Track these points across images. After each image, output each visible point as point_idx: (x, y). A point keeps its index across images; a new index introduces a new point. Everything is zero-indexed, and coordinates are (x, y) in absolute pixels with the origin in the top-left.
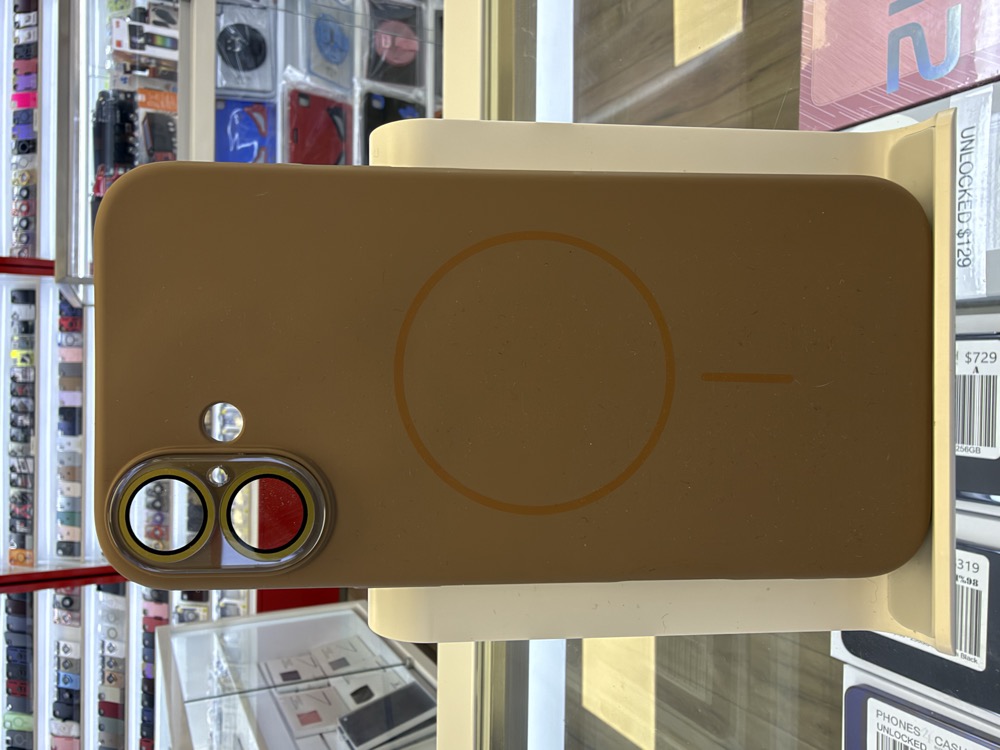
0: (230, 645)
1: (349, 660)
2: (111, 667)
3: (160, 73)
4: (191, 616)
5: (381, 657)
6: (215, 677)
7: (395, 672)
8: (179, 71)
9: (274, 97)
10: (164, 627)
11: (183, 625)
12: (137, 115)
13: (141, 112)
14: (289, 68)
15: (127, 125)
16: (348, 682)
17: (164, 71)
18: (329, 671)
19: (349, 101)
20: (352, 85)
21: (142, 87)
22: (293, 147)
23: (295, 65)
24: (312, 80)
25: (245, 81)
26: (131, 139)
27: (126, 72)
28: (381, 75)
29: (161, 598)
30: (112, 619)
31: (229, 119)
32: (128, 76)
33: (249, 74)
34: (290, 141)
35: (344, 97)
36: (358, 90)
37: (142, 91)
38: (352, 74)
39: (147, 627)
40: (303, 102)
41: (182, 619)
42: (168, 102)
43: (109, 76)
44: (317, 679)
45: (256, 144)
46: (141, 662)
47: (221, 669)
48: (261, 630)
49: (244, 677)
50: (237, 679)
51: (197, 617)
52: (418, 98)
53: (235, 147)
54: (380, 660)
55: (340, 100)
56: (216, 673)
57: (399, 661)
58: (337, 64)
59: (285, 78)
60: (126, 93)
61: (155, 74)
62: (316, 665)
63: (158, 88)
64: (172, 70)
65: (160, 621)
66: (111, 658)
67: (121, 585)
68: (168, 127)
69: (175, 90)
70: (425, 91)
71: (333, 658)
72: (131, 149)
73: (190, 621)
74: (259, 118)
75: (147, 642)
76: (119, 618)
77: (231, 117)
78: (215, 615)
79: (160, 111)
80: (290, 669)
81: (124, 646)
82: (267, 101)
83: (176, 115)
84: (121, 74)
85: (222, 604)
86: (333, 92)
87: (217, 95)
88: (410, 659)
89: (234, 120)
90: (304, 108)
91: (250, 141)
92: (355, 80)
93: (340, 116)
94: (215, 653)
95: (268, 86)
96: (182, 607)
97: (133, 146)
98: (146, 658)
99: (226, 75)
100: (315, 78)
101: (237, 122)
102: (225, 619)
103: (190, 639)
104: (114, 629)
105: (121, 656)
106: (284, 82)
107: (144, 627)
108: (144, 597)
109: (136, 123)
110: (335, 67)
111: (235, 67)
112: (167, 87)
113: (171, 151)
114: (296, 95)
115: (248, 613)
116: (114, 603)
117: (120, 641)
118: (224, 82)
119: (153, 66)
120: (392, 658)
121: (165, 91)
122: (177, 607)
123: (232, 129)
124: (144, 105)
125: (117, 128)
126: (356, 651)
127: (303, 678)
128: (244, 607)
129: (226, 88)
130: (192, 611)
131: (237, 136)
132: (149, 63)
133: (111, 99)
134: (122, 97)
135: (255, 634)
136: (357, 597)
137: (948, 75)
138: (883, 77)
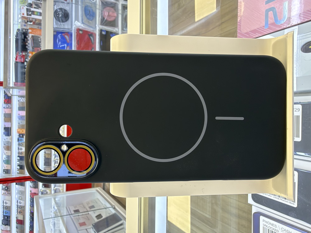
0: (58, 202)
1: (95, 206)
2: (20, 208)
3: (36, 23)
4: (45, 192)
5: (105, 205)
6: (53, 211)
7: (110, 210)
8: (42, 22)
9: (72, 31)
10: (37, 196)
11: (43, 195)
12: (29, 36)
13: (30, 35)
14: (76, 21)
15: (26, 39)
16: (95, 213)
17: (37, 23)
18: (89, 209)
19: (95, 32)
20: (96, 27)
21: (30, 27)
22: (78, 46)
23: (78, 21)
24: (83, 25)
25: (62, 25)
27: (25, 23)
28: (105, 24)
29: (36, 187)
30: (20, 194)
31: (57, 37)
33: (64, 23)
34: (76, 44)
35: (94, 31)
36: (98, 28)
37: (30, 29)
38: (96, 24)
39: (31, 196)
40: (81, 32)
41: (42, 193)
42: (38, 32)
43: (20, 24)
44: (85, 212)
45: (66, 45)
46: (30, 207)
47: (55, 209)
48: (67, 197)
49: (62, 211)
50: (60, 212)
51: (47, 193)
52: (116, 31)
53: (59, 46)
54: (105, 206)
55: (92, 32)
56: (53, 210)
57: (111, 206)
58: (91, 20)
59: (75, 25)
60: (25, 29)
61: (34, 23)
62: (84, 207)
63: (35, 28)
64: (40, 22)
65: (36, 194)
66: (20, 206)
67: (23, 183)
68: (39, 40)
69: (41, 28)
70: (118, 29)
71: (90, 205)
72: (27, 47)
73: (45, 194)
74: (67, 37)
75: (31, 201)
76: (23, 193)
77: (58, 37)
78: (53, 192)
79: (36, 35)
80: (76, 209)
81: (24, 202)
82: (69, 32)
83: (41, 36)
84: (24, 24)
85: (55, 189)
86: (90, 29)
87: (54, 30)
88: (114, 205)
89: (59, 37)
90: (81, 34)
91: (64, 44)
93: (92, 36)
94: (53, 204)
95: (70, 27)
96: (42, 190)
97: (27, 45)
98: (31, 206)
99: (56, 24)
100: (84, 25)
101: (60, 38)
102: (56, 193)
103: (45, 201)
104: (21, 197)
105: (23, 205)
106: (75, 26)
108: (30, 186)
109: (28, 39)
110: (90, 21)
111: (60, 21)
112: (38, 27)
113: (39, 47)
114: (78, 30)
115: (63, 191)
116: (21, 188)
117: (23, 200)
118: (56, 26)
119: (34, 21)
120: (108, 205)
121: (38, 29)
123: (58, 41)
124: (31, 33)
125: (22, 40)
126: (97, 203)
127: (81, 212)
128: (62, 190)
129: (57, 28)
130: (46, 191)
131: (60, 43)
132: (33, 20)
133: (21, 31)
134: (24, 31)
135: (65, 198)
136: (97, 186)
137: (284, 23)
138: (264, 24)
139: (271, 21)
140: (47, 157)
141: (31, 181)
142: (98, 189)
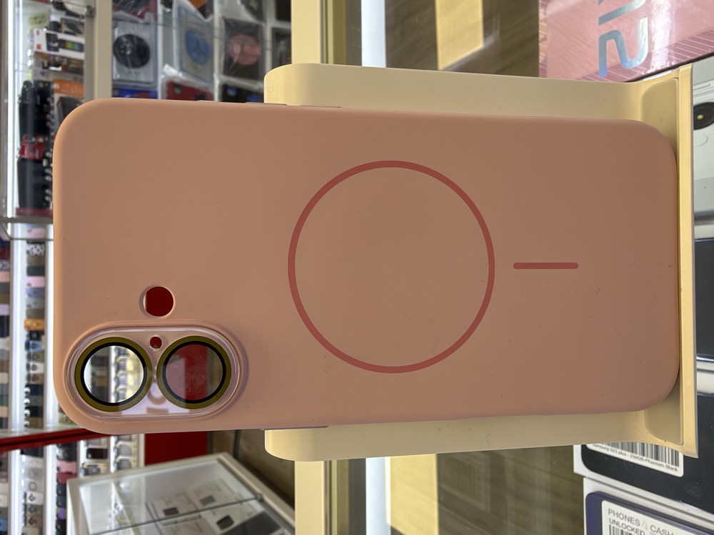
0: (125, 491)
1: (215, 497)
2: (32, 512)
3: (70, 68)
4: (94, 470)
5: (238, 493)
6: (113, 515)
7: (249, 505)
8: (85, 67)
9: (156, 87)
10: (73, 480)
11: (88, 477)
12: (53, 99)
13: (57, 97)
14: (167, 66)
15: (45, 106)
16: (215, 514)
17: (73, 68)
18: (200, 506)
19: (210, 90)
20: (212, 79)
21: (56, 77)
23: (171, 64)
24: (183, 75)
25: (134, 75)
26: (48, 116)
27: (44, 68)
28: (234, 73)
29: (71, 456)
30: (32, 476)
32: (45, 71)
33: (137, 70)
35: (207, 87)
36: (217, 82)
37: (59, 81)
38: (212, 71)
39: (60, 480)
40: (177, 91)
41: (87, 473)
42: (76, 90)
43: (31, 71)
44: (191, 513)
46: (55, 507)
47: (118, 509)
48: (148, 479)
49: (135, 514)
50: (130, 516)
51: (98, 471)
52: (260, 89)
54: (238, 497)
55: (204, 90)
56: (114, 512)
57: (252, 496)
58: (202, 64)
59: (164, 73)
60: (44, 83)
61: (66, 69)
62: (190, 502)
63: (68, 79)
64: (79, 67)
65: (70, 475)
66: (32, 505)
67: (40, 449)
69: (81, 82)
71: (202, 497)
72: (48, 124)
73: (93, 474)
75: (60, 492)
76: (39, 474)
78: (113, 469)
79: (71, 96)
80: (171, 506)
81: (42, 495)
82: (151, 90)
83: (82, 98)
84: (40, 69)
85: (118, 460)
86: (199, 84)
87: (113, 85)
88: (260, 494)
90: (177, 95)
92: (215, 76)
94: (113, 497)
95: (151, 79)
96: (87, 464)
97: (49, 121)
98: (60, 504)
99: (119, 71)
100: (186, 73)
102: (121, 472)
103: (93, 488)
104: (34, 483)
105: (40, 504)
106: (163, 76)
107: (58, 481)
108: (58, 457)
109: (52, 105)
110: (200, 66)
111: (127, 65)
112: (76, 79)
114: (172, 85)
115: (138, 466)
116: (35, 463)
117: (39, 491)
118: (118, 77)
119: (65, 62)
120: (247, 495)
121: (74, 82)
122: (83, 464)
124: (58, 91)
125: (36, 108)
126: (219, 489)
127: (181, 512)
128: (134, 461)
129: (120, 80)
130: (95, 466)
132: (62, 62)
133: (33, 86)
134: (41, 85)
135: (143, 482)
136: (220, 450)
137: (641, 65)
138: (596, 67)
139: (611, 60)
140: (97, 385)
141: (60, 445)
142: (222, 456)
